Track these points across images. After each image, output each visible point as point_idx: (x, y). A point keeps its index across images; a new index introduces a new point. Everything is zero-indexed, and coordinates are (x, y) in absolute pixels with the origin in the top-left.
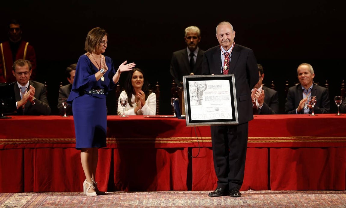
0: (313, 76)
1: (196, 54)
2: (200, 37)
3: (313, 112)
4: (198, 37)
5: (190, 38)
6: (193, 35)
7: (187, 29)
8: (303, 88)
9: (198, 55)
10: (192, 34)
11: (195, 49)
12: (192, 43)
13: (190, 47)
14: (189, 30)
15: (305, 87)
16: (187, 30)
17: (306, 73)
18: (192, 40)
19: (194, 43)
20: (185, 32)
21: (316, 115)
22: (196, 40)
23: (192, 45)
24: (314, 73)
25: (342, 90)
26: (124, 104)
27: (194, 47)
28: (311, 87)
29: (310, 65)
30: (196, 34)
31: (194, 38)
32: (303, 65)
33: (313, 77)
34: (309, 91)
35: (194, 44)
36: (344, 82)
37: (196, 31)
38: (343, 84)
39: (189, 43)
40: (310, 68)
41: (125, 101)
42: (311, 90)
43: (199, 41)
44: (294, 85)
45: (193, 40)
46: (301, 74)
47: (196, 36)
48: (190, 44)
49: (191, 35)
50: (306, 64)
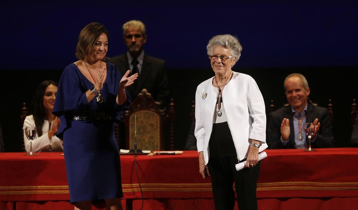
0: (308, 91)
1: (141, 62)
2: (145, 36)
3: (310, 146)
4: (143, 35)
5: (130, 37)
6: (135, 33)
7: (125, 24)
8: (293, 111)
9: (144, 62)
10: (133, 31)
11: (139, 53)
12: (134, 43)
13: (131, 50)
14: (129, 25)
15: (297, 110)
16: (125, 26)
17: (298, 90)
18: (133, 40)
19: (137, 43)
20: (122, 30)
21: (314, 151)
22: (140, 39)
23: (134, 46)
24: (308, 88)
25: (352, 112)
26: (31, 135)
27: (137, 49)
28: (306, 109)
29: (302, 76)
30: (139, 30)
31: (137, 36)
32: (291, 76)
33: (308, 93)
34: (303, 114)
35: (138, 46)
36: (355, 102)
37: (139, 27)
38: (354, 104)
39: (129, 44)
40: (302, 81)
41: (33, 132)
42: (305, 113)
43: (145, 41)
44: (282, 106)
45: (135, 40)
46: (291, 92)
47: (139, 33)
48: (131, 46)
49: (132, 33)
50: (296, 74)
